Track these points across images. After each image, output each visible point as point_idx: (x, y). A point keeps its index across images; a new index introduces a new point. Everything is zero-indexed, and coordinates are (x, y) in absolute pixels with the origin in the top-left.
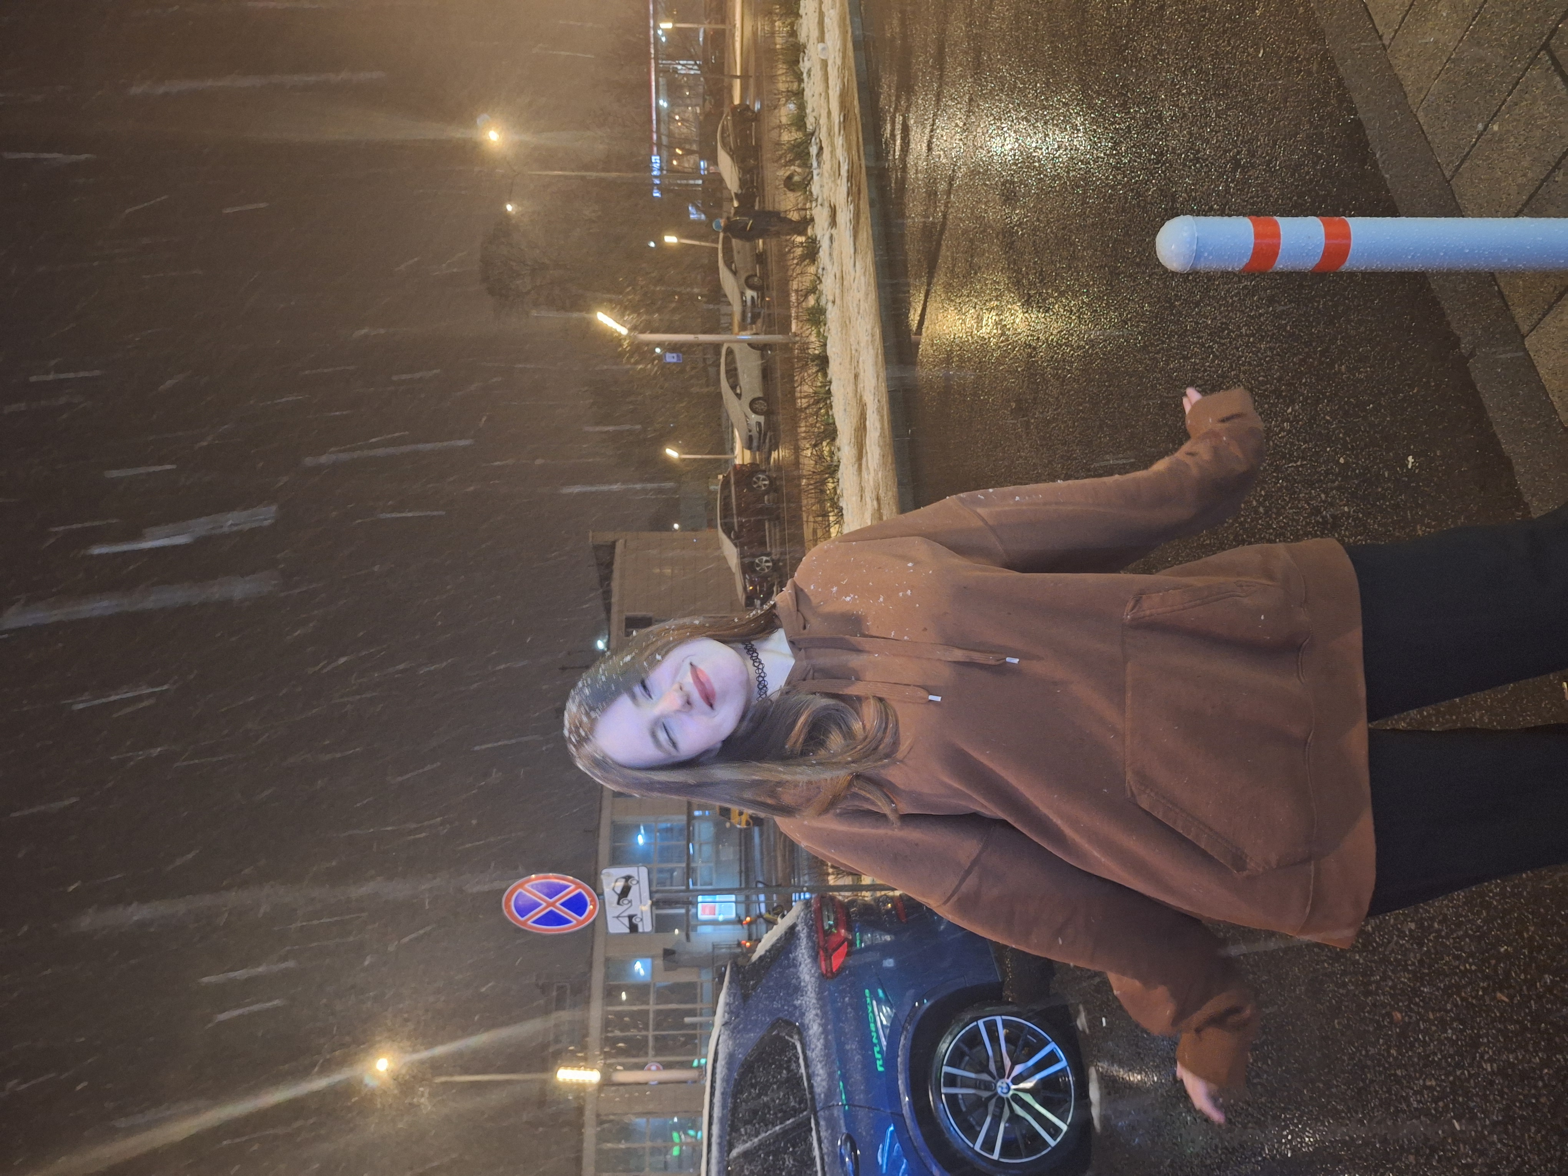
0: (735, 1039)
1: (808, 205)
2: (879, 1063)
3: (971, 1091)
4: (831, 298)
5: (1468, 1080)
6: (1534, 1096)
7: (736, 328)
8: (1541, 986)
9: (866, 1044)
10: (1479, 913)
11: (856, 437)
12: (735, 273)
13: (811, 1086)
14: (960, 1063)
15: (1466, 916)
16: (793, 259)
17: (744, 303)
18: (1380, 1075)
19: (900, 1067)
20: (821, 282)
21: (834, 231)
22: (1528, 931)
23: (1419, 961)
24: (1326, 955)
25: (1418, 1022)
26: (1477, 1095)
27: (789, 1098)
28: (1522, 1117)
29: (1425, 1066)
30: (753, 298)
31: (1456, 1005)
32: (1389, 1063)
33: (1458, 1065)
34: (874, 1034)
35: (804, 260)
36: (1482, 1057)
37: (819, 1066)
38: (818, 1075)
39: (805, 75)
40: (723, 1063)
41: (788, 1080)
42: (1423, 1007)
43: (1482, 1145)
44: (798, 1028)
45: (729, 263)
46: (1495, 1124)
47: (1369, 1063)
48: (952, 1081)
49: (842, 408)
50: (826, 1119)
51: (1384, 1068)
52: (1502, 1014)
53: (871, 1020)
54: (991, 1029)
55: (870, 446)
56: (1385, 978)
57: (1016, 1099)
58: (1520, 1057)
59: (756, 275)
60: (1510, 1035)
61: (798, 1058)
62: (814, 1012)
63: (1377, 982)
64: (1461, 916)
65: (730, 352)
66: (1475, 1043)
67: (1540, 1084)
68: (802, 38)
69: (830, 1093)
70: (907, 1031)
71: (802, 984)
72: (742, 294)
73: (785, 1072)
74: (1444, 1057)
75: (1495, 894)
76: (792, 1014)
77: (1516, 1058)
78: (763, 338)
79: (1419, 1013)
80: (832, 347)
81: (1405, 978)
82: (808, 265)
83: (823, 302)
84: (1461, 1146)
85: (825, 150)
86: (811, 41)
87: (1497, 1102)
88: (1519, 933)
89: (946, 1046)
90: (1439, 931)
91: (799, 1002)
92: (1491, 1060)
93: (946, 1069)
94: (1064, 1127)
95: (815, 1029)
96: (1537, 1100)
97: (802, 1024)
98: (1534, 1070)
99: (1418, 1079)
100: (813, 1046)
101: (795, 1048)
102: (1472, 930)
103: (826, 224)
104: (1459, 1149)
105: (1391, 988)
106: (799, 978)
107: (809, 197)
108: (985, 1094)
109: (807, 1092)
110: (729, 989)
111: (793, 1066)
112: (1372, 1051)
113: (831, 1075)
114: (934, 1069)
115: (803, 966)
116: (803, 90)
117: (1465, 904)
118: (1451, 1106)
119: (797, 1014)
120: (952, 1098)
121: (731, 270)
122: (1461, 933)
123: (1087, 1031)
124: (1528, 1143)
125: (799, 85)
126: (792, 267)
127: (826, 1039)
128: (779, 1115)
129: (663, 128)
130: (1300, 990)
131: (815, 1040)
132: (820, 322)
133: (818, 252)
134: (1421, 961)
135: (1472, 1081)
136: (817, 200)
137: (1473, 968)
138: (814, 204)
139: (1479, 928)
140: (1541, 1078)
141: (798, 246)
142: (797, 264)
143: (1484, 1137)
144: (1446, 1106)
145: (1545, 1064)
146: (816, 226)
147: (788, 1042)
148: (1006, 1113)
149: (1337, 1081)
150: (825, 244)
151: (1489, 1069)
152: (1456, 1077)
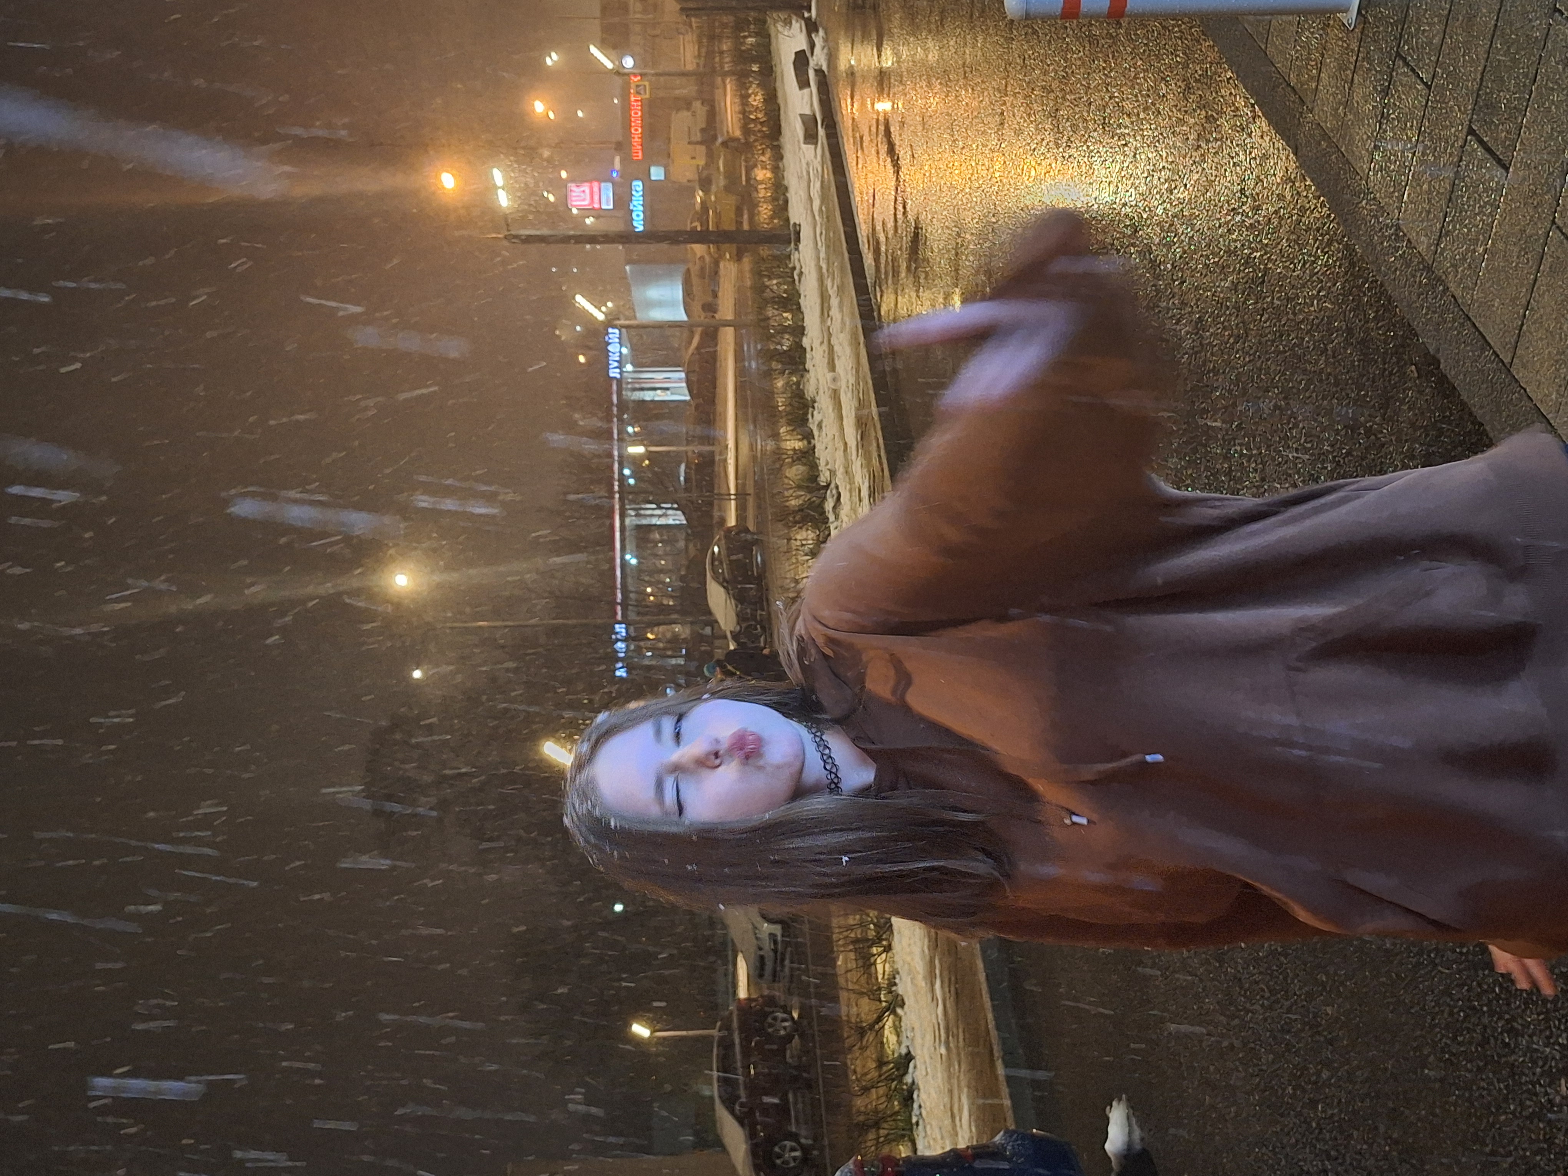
39: (816, 433)
68: (810, 390)
86: (821, 392)
116: (814, 447)
125: (809, 443)
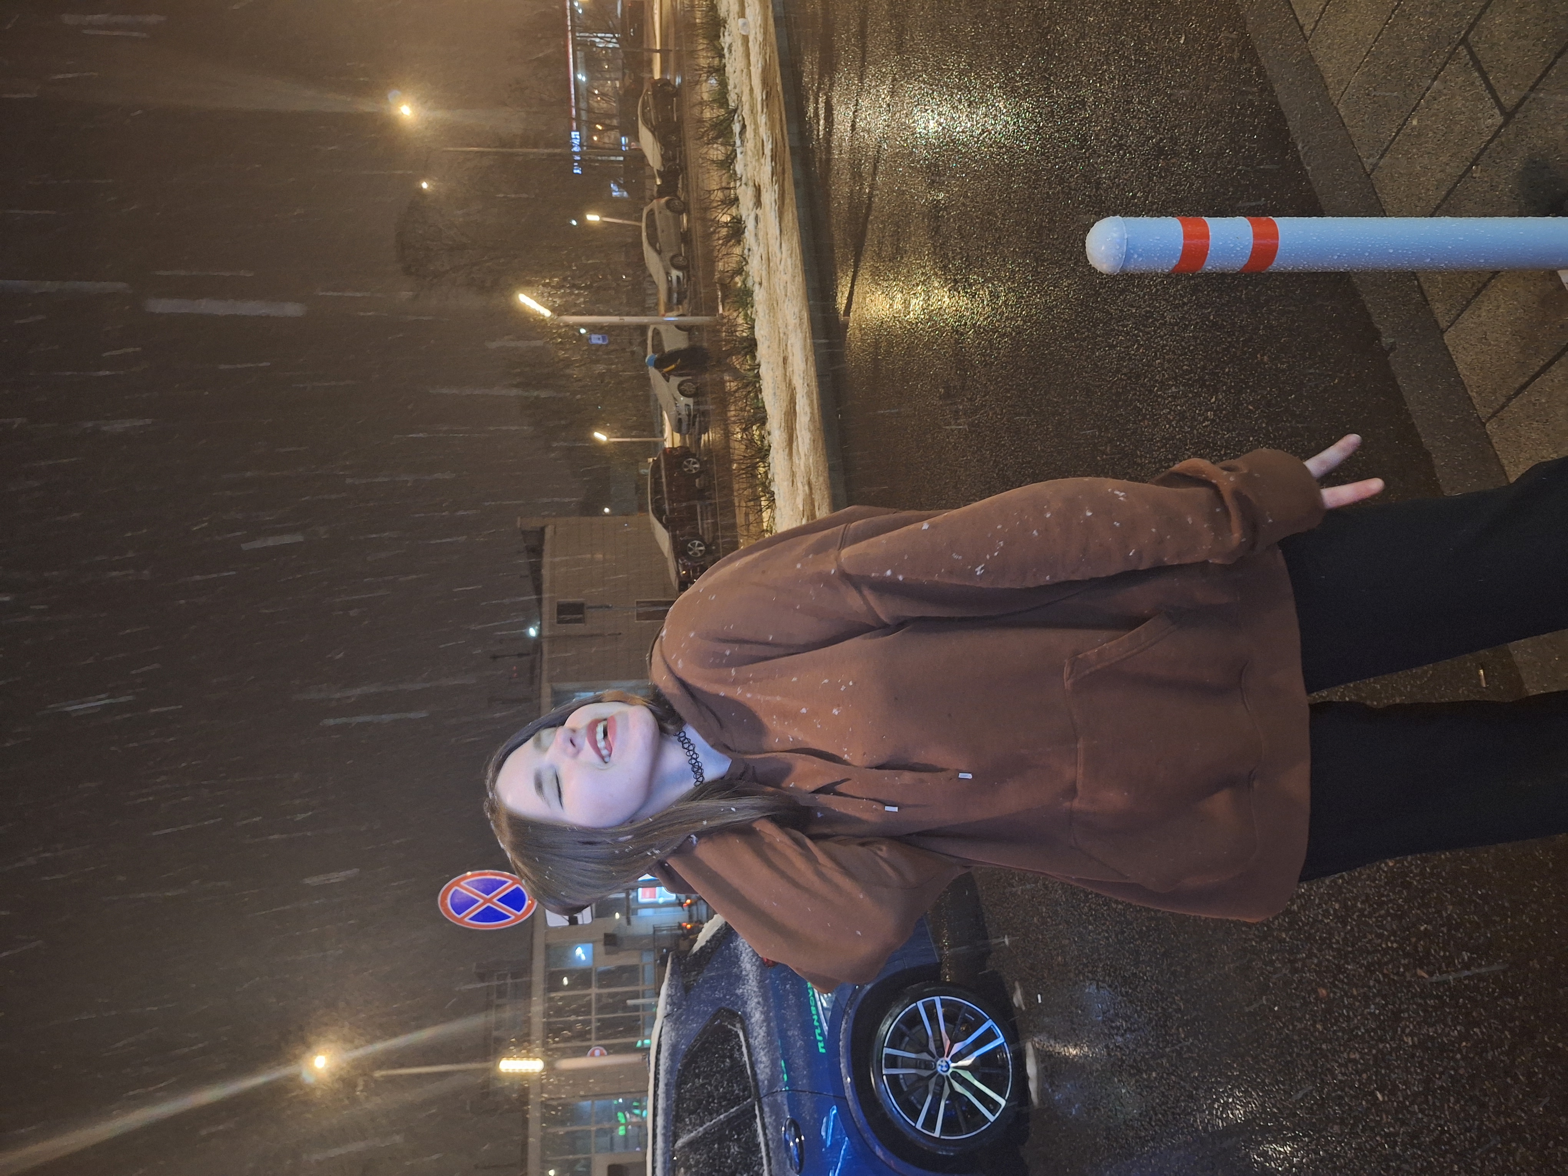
0: (678, 1029)
1: (732, 185)
2: (821, 1045)
3: (913, 1071)
4: (757, 280)
5: (1390, 1054)
6: (1453, 1069)
7: (662, 308)
8: (1459, 963)
9: (808, 1028)
10: (1401, 892)
11: (786, 421)
12: (659, 252)
13: (754, 1074)
14: (901, 1043)
15: (1388, 895)
16: (719, 239)
17: (669, 282)
18: (1307, 1049)
19: (842, 1051)
20: (747, 263)
21: (759, 212)
22: (1446, 910)
23: (1343, 940)
24: (1254, 934)
25: (1342, 997)
26: (1398, 1067)
27: (733, 1086)
28: (1441, 1088)
29: (1349, 1040)
30: (678, 277)
31: (1377, 981)
32: (1316, 1038)
33: (1381, 1040)
34: (815, 1017)
35: (730, 241)
36: (1403, 1031)
37: (762, 1053)
38: (761, 1062)
40: (666, 1054)
41: (731, 1068)
42: (1346, 984)
43: (1404, 1115)
44: (740, 1017)
45: (652, 242)
46: (1416, 1095)
47: (1296, 1038)
48: (893, 1061)
49: (771, 392)
50: (769, 1105)
51: (1311, 1042)
52: (1422, 990)
53: (812, 1003)
54: (930, 1010)
55: (801, 431)
56: (1310, 955)
57: (955, 1075)
58: (1440, 1031)
59: (681, 255)
60: (1430, 1009)
61: (741, 1047)
62: (756, 1000)
63: (1303, 960)
64: (1383, 895)
65: (656, 333)
66: (1396, 1016)
67: (1459, 1056)
68: (723, 13)
69: (774, 1080)
70: (848, 1014)
71: (744, 973)
72: (668, 274)
73: (728, 1060)
74: (1367, 1031)
75: (1416, 875)
76: (734, 1003)
77: (1436, 1032)
78: (689, 319)
79: (1342, 989)
80: (760, 329)
81: (1330, 955)
82: (734, 245)
83: (749, 284)
84: (1384, 1116)
85: (748, 128)
86: (731, 16)
87: (1417, 1074)
88: (1439, 912)
89: (887, 1028)
90: (1361, 911)
91: (741, 991)
92: (1411, 1034)
93: (887, 1051)
94: (1003, 1102)
95: (757, 1017)
96: (1456, 1071)
97: (744, 1013)
98: (1452, 1043)
99: (1342, 1053)
100: (755, 1034)
101: (738, 1036)
102: (1392, 908)
103: (751, 205)
104: (1382, 1118)
105: (1316, 965)
106: (740, 966)
107: (734, 176)
108: (926, 1073)
109: (750, 1080)
110: (670, 980)
111: (737, 1055)
112: (1299, 1026)
113: (774, 1063)
114: (876, 1050)
115: (744, 955)
116: (725, 65)
117: (1386, 883)
118: (1374, 1078)
119: (740, 1003)
120: (894, 1080)
121: (656, 250)
122: (1383, 912)
123: (1024, 1008)
124: (1447, 1113)
125: (722, 61)
126: (718, 248)
127: (768, 1026)
128: (724, 1103)
129: (583, 105)
130: (1229, 968)
131: (757, 1028)
132: (747, 304)
133: (744, 232)
134: (1345, 939)
135: (1394, 1055)
136: (741, 179)
137: (1395, 945)
138: (738, 183)
139: (1400, 907)
140: (1460, 1051)
141: (723, 227)
142: (722, 245)
143: (1406, 1108)
144: (1369, 1078)
145: (1462, 1037)
146: (740, 206)
147: (731, 1030)
148: (947, 1091)
149: (1266, 1056)
150: (750, 224)
151: (1411, 1043)
152: (1379, 1051)
